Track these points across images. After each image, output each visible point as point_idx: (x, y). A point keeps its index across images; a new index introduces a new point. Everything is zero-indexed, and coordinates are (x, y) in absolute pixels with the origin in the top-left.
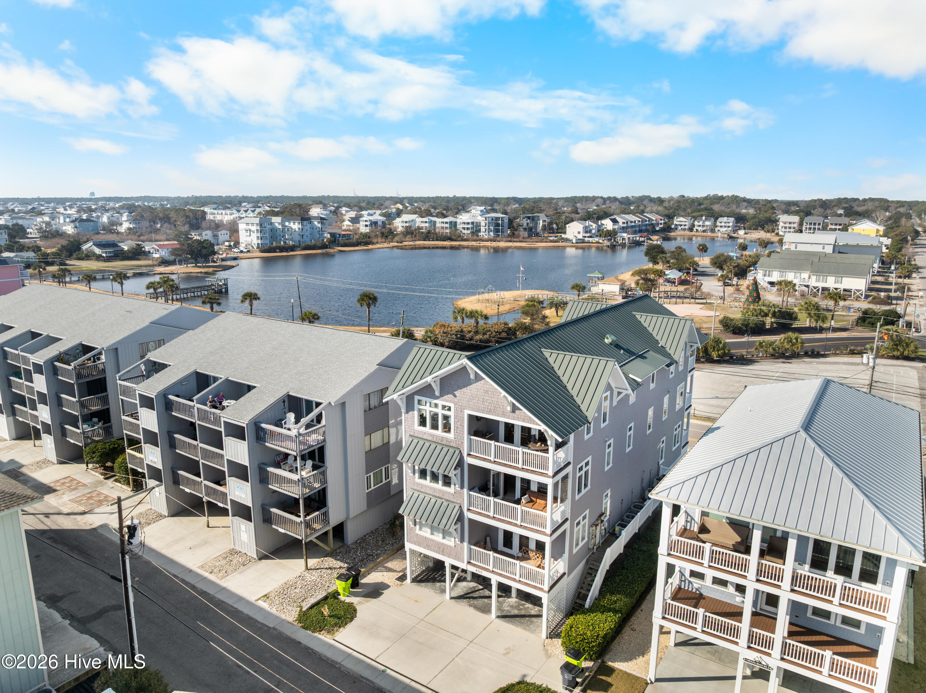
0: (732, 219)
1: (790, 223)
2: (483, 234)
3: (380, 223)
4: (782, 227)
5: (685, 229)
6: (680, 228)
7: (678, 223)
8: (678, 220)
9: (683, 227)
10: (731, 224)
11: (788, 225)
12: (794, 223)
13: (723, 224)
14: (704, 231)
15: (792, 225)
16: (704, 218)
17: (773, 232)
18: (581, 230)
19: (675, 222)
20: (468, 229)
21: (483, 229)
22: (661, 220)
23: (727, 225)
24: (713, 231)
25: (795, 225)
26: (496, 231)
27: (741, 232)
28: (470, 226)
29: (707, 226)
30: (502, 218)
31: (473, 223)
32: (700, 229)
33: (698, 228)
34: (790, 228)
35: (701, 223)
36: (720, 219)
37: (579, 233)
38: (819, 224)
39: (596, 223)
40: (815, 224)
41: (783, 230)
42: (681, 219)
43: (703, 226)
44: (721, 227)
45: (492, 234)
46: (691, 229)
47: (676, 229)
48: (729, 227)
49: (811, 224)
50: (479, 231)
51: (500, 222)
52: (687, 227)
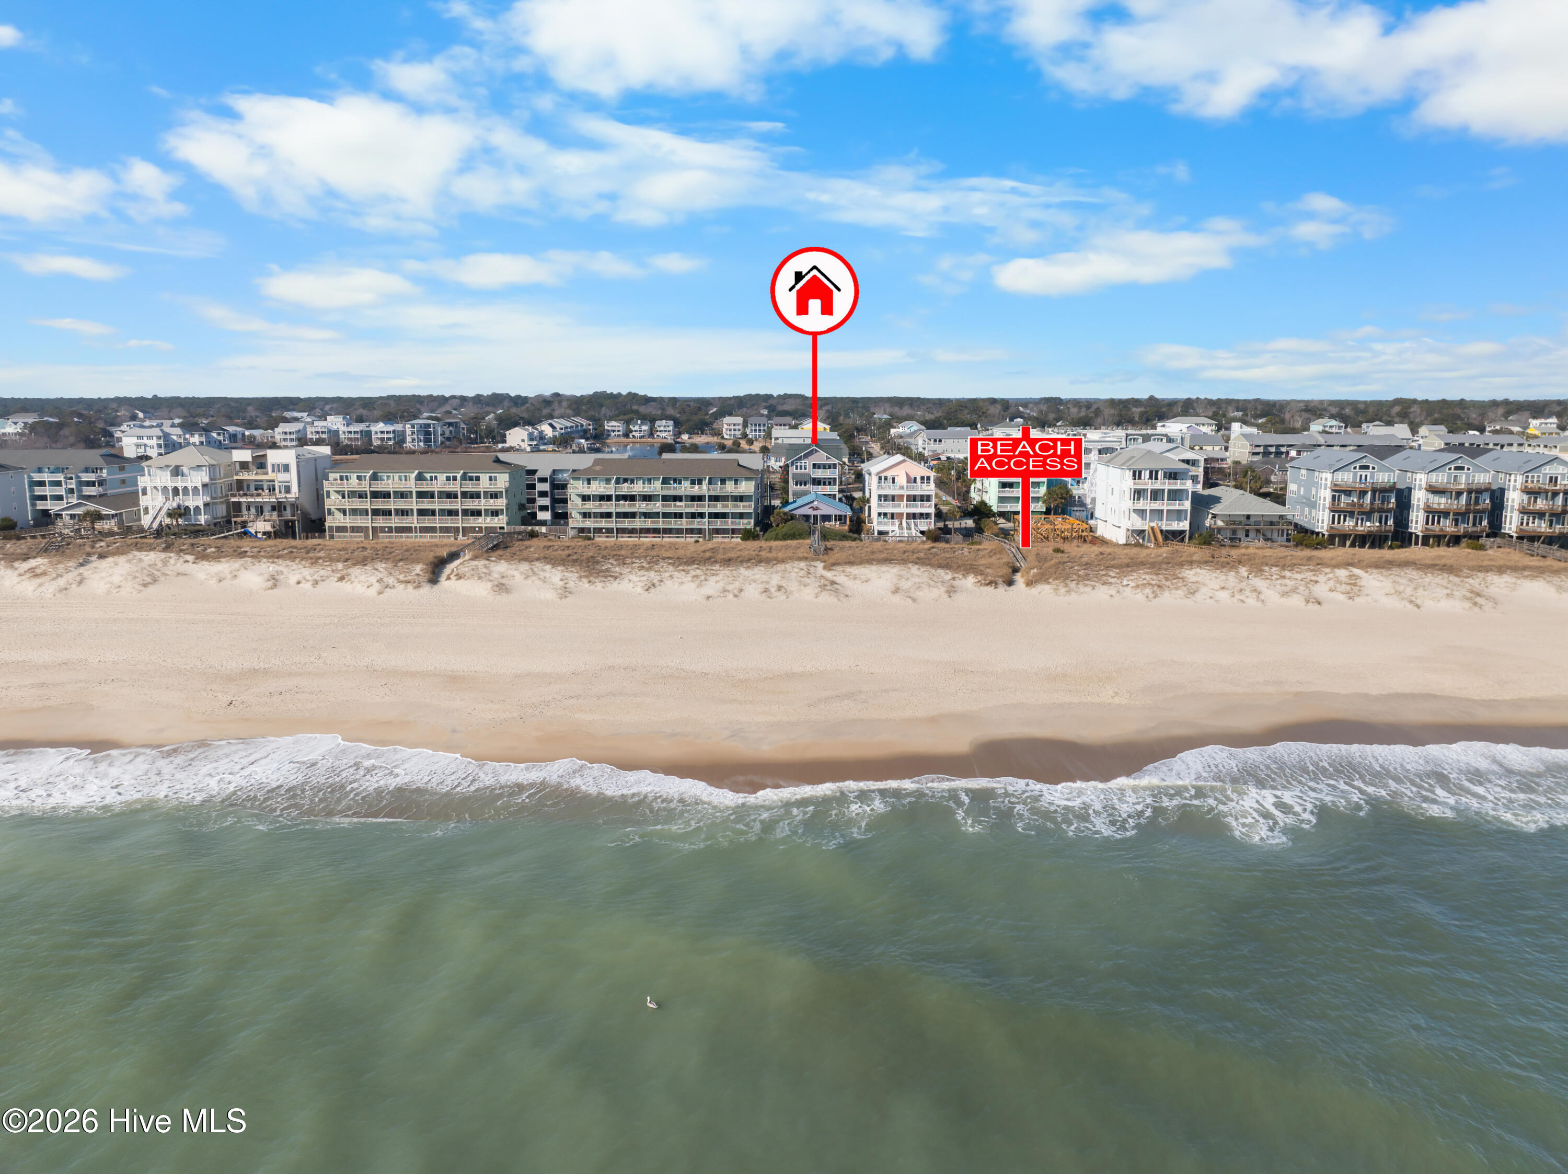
0: (671, 423)
1: (734, 425)
2: (408, 444)
3: (239, 436)
4: (727, 429)
5: (619, 436)
6: (613, 434)
7: (609, 428)
8: (610, 424)
9: (617, 433)
10: (671, 428)
11: (732, 427)
12: (739, 425)
13: (662, 428)
14: (642, 437)
15: (737, 427)
16: (639, 422)
17: (720, 435)
18: (526, 438)
19: (606, 427)
20: (389, 439)
21: (409, 439)
22: (590, 425)
23: (667, 429)
24: (651, 435)
25: (740, 427)
26: (427, 441)
27: (685, 437)
28: (391, 435)
29: (645, 431)
30: (433, 424)
31: (394, 432)
32: (637, 434)
33: (634, 433)
34: (735, 430)
35: (637, 428)
36: (658, 423)
37: (523, 441)
38: (764, 425)
39: (537, 429)
40: (760, 425)
41: (728, 432)
42: (614, 423)
43: (640, 431)
44: (661, 431)
45: (422, 444)
46: (626, 435)
47: (609, 435)
48: (669, 431)
49: (755, 425)
50: (403, 441)
51: (432, 429)
52: (621, 433)
